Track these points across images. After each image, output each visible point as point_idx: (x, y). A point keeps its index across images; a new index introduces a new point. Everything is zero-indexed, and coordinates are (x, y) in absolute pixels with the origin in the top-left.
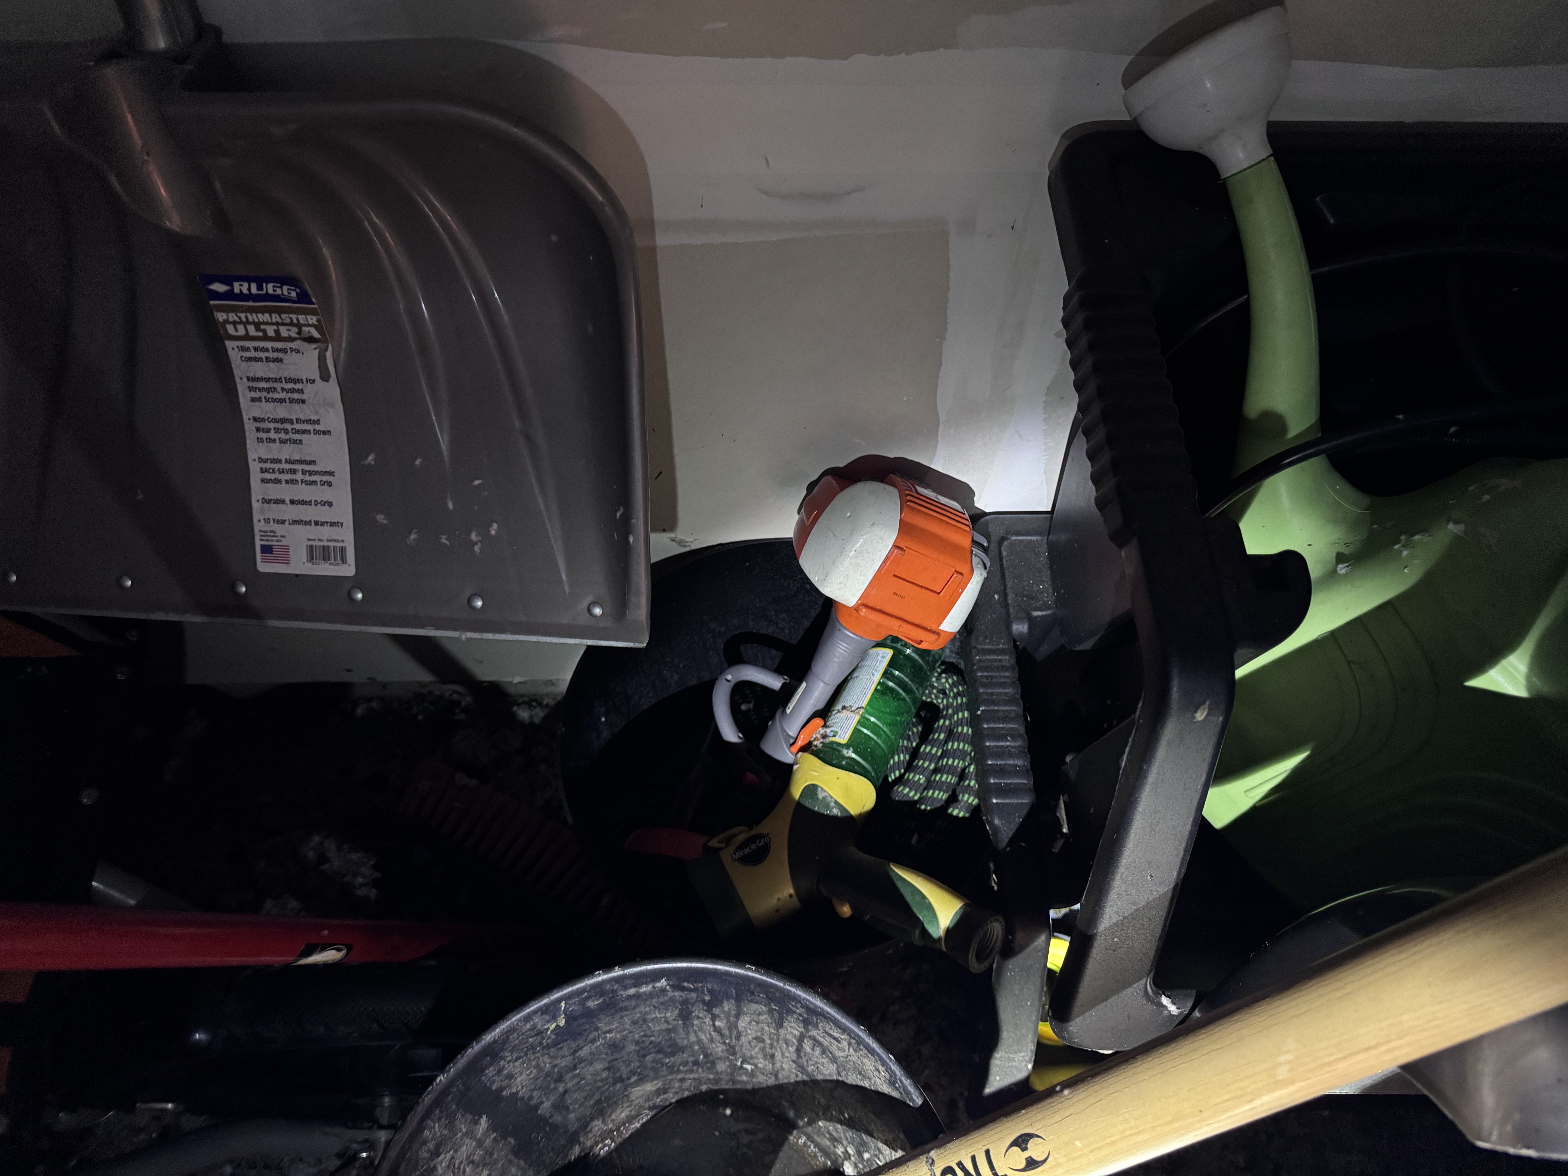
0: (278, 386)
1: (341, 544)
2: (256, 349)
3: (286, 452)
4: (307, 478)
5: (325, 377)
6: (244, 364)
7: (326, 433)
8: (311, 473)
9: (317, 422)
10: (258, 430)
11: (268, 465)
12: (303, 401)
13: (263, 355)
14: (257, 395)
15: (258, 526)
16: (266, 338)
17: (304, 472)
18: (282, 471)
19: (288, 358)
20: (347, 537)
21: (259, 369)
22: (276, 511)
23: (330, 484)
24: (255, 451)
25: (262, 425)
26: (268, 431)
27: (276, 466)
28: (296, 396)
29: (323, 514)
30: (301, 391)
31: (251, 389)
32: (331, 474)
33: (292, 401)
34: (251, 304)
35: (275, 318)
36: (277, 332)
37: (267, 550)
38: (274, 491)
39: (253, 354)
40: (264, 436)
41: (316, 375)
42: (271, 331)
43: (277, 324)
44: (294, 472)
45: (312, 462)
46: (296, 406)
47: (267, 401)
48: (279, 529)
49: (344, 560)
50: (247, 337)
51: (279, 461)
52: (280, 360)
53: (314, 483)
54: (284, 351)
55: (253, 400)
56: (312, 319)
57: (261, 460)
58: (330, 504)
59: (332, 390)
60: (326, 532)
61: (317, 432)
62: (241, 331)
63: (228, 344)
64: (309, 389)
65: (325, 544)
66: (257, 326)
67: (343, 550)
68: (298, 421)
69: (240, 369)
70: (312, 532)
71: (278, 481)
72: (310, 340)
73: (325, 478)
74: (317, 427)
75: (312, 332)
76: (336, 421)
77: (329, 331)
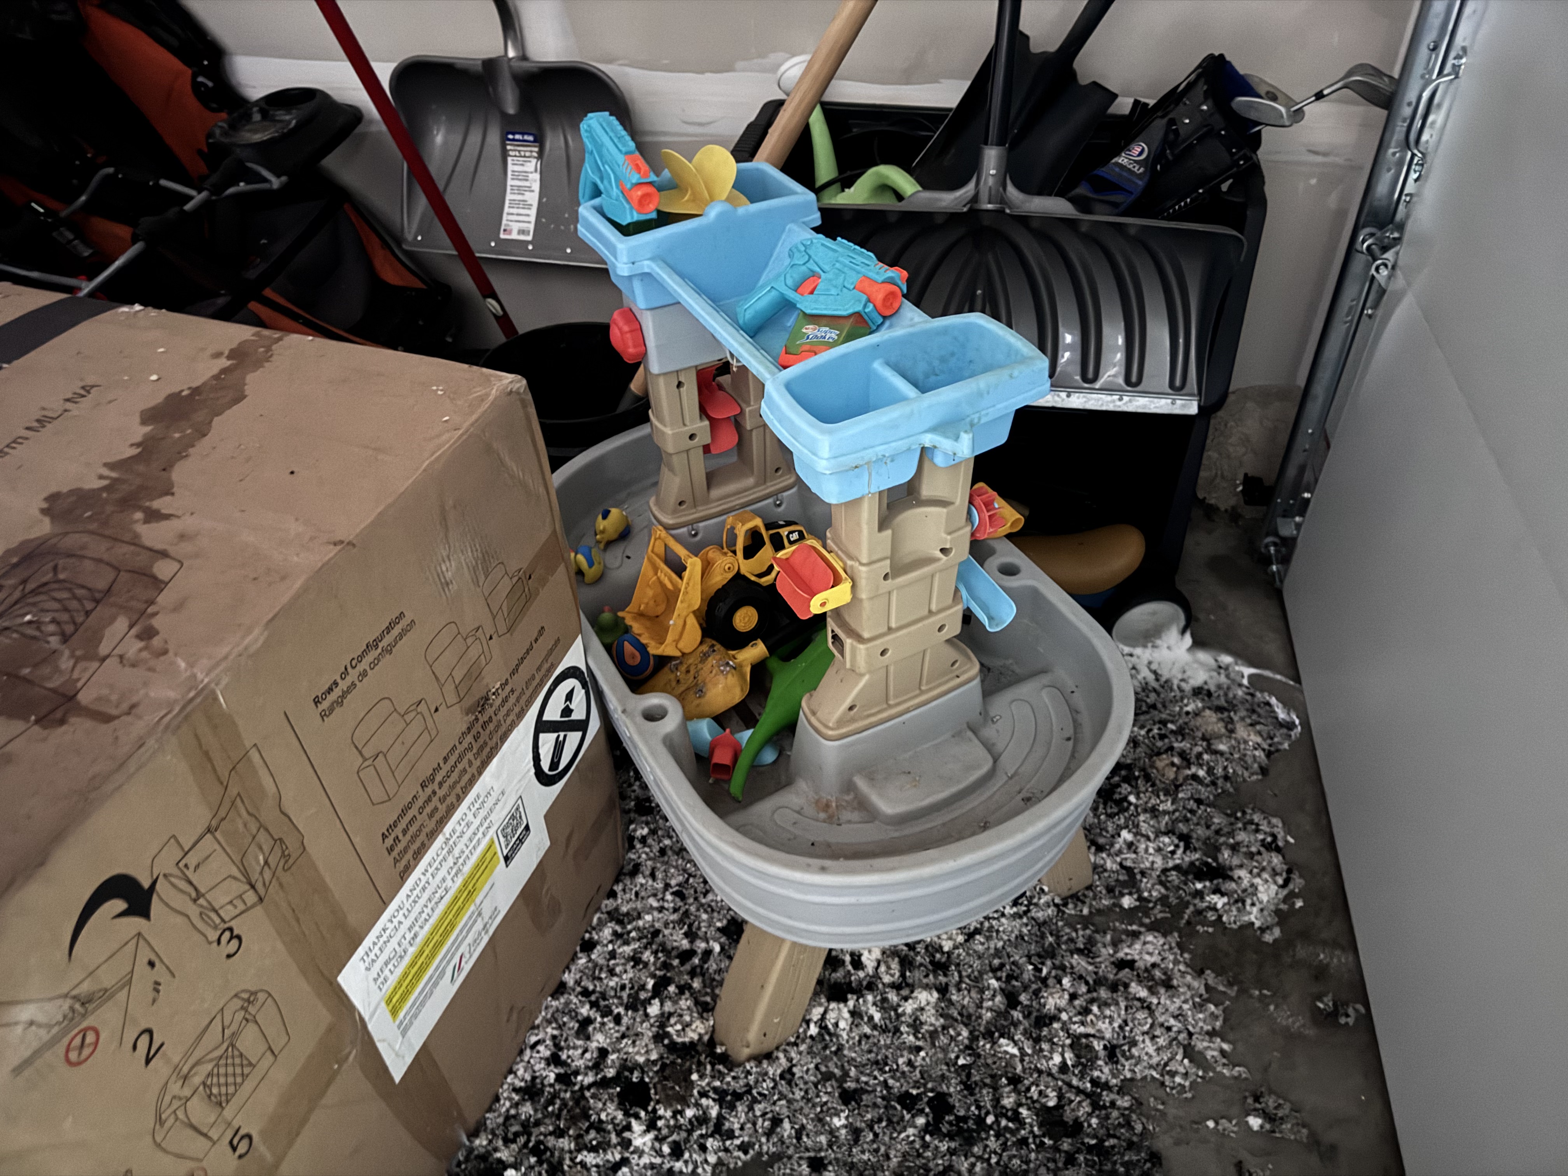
0: (521, 174)
1: (528, 229)
2: (517, 160)
3: (520, 197)
5: (536, 171)
6: (512, 166)
10: (511, 189)
11: (512, 202)
14: (513, 177)
15: (504, 222)
17: (523, 204)
18: (515, 204)
20: (531, 227)
21: (516, 168)
22: (511, 217)
24: (509, 197)
25: (513, 188)
26: (514, 190)
27: (514, 202)
29: (526, 219)
31: (512, 175)
32: (531, 205)
33: (524, 180)
34: (519, 143)
36: (525, 154)
37: (505, 230)
38: (510, 211)
39: (515, 162)
40: (512, 191)
41: (533, 169)
44: (519, 204)
46: (525, 182)
47: (516, 179)
48: (510, 224)
49: (529, 235)
50: (515, 156)
51: (515, 200)
53: (525, 208)
54: (524, 161)
55: (512, 179)
56: (536, 149)
57: (510, 200)
58: (528, 216)
59: (537, 176)
60: (525, 225)
61: (530, 191)
62: (514, 153)
63: (509, 159)
64: (531, 176)
65: (524, 229)
66: (519, 151)
67: (529, 231)
69: (510, 167)
70: (521, 224)
71: (513, 208)
74: (530, 189)
75: (535, 154)
76: (536, 187)
77: (541, 155)
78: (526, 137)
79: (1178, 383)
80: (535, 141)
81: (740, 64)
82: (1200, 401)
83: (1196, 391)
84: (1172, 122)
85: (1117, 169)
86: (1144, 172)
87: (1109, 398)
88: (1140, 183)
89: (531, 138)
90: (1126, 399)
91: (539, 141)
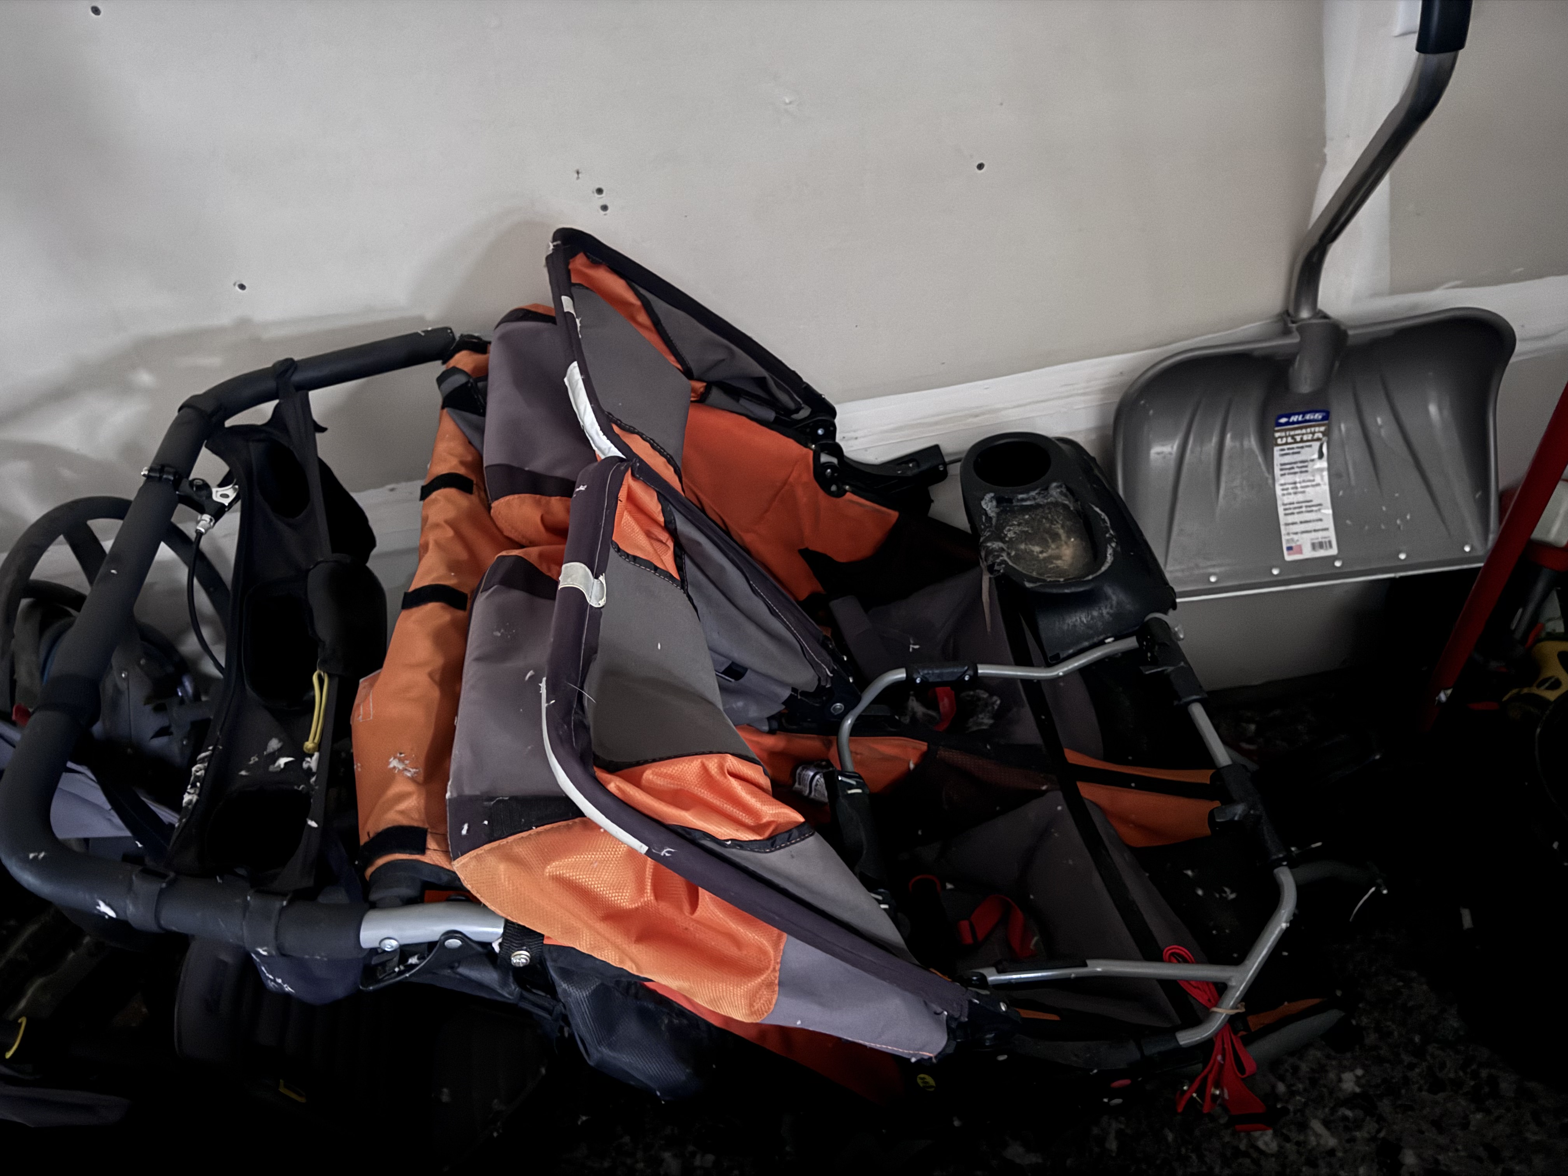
0: (1295, 466)
1: (1327, 540)
2: (1289, 449)
3: (1300, 498)
4: (1309, 509)
5: (1321, 455)
6: (1281, 458)
7: (1318, 485)
8: (1310, 506)
9: (1313, 481)
10: (1283, 490)
11: (1288, 507)
12: (1306, 471)
13: (1291, 451)
14: (1283, 472)
15: (1284, 538)
16: (1296, 442)
17: (1306, 507)
18: (1295, 508)
19: (1303, 451)
20: (1331, 535)
21: (1287, 459)
22: (1294, 528)
23: (1320, 510)
24: (1281, 500)
25: (1285, 487)
26: (1287, 489)
27: (1292, 506)
28: (1304, 469)
29: (1319, 525)
30: (1306, 467)
31: (1281, 470)
32: (1320, 505)
33: (1301, 472)
34: (1296, 426)
35: (1304, 431)
37: (1290, 549)
38: (1290, 519)
39: (1286, 452)
40: (1285, 492)
41: (1316, 456)
42: (1299, 439)
43: (1303, 434)
44: (1301, 507)
45: (1311, 501)
46: (1303, 475)
47: (1289, 474)
48: (1295, 537)
49: (1331, 546)
50: (1287, 444)
51: (1293, 503)
52: (1299, 453)
53: (1311, 511)
54: (1302, 447)
55: (1282, 475)
56: (1322, 428)
57: (1284, 504)
58: (1321, 520)
59: (1324, 464)
60: (1320, 534)
61: (1313, 486)
62: (1284, 440)
63: (1276, 449)
64: (1312, 465)
65: (1320, 540)
66: (1293, 437)
67: (1330, 542)
68: (1304, 481)
69: (1278, 459)
70: (1313, 535)
71: (1293, 514)
72: (1318, 439)
73: (1318, 508)
74: (1314, 483)
75: (1320, 435)
76: (1324, 479)
77: (1328, 433)
91: (1331, 416)
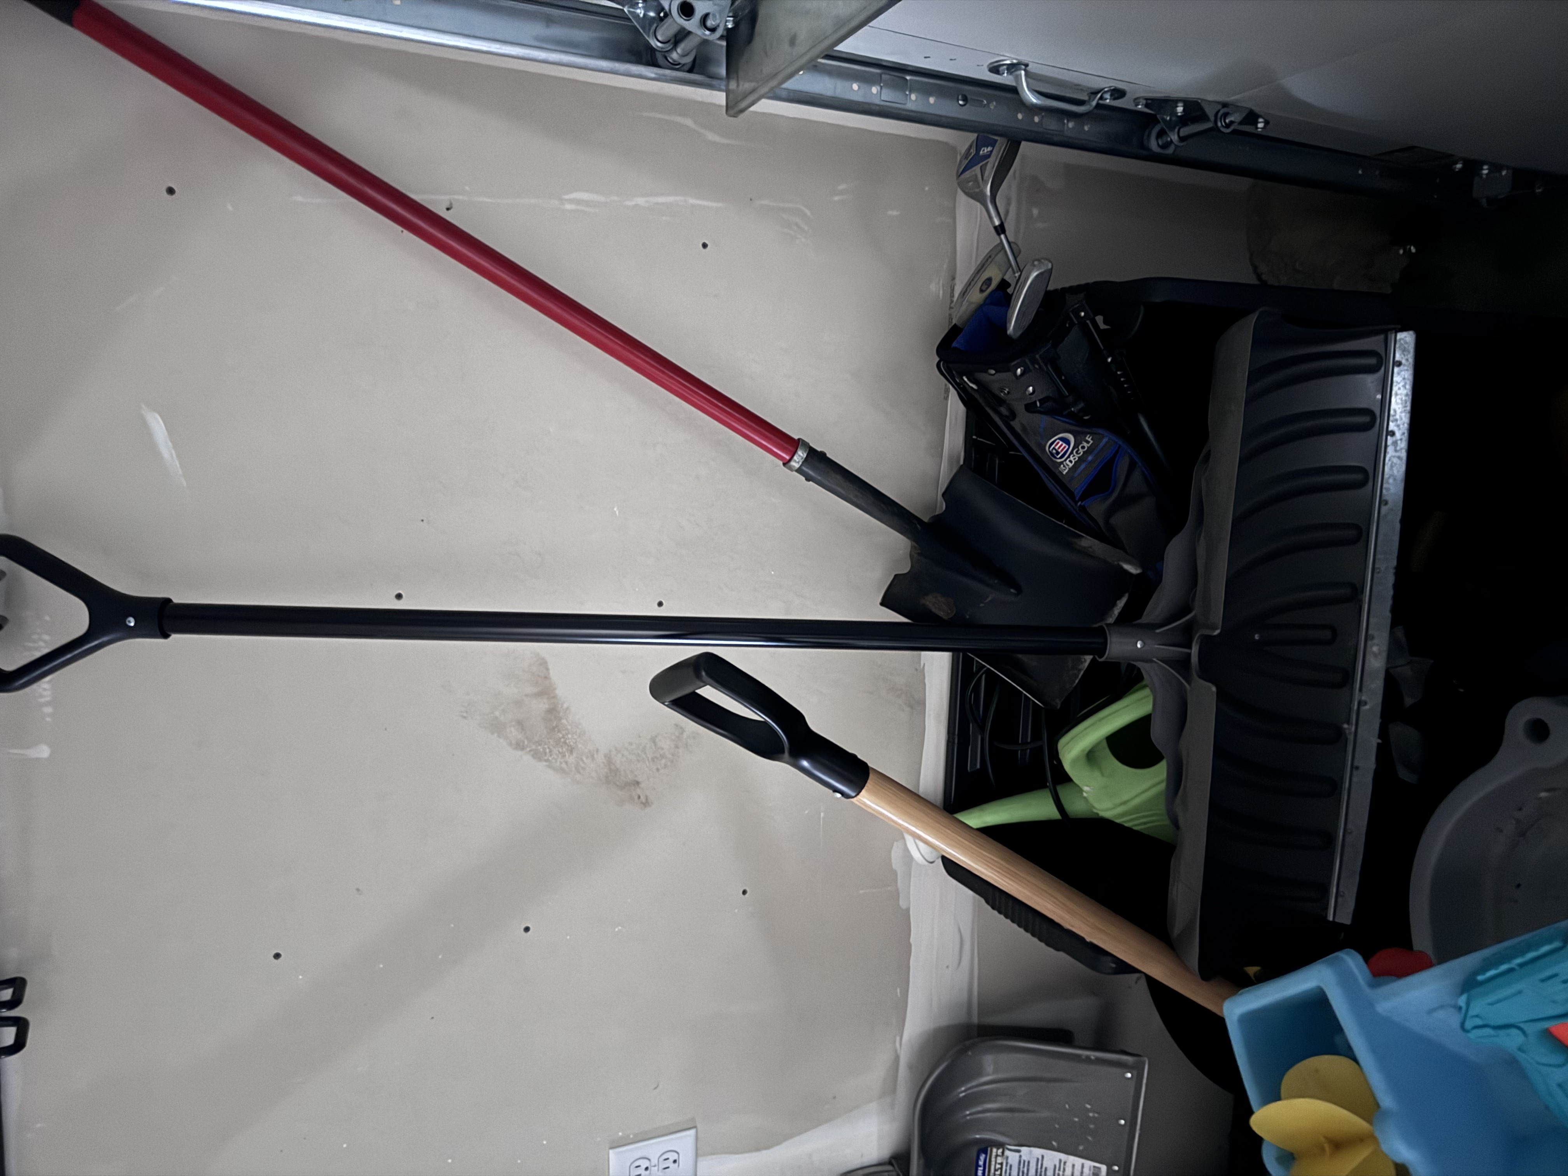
4: (1062, 1169)
5: (1019, 1151)
7: (1043, 1157)
8: (1060, 1168)
9: (1038, 1159)
12: (1029, 1162)
13: (1008, 1171)
16: (1001, 1169)
19: (1010, 1161)
20: (1089, 1164)
23: (1065, 1163)
28: (1026, 1164)
29: (1078, 1169)
30: (1024, 1161)
32: (1060, 1160)
35: (993, 1163)
36: (999, 1164)
41: (1017, 1154)
42: (998, 1166)
43: (996, 1163)
45: (1055, 1166)
49: (1099, 1168)
52: (1011, 1166)
53: (1064, 1168)
54: (1007, 1163)
56: (994, 1150)
58: (1074, 1165)
59: (1024, 1150)
61: (1042, 1160)
64: (1024, 1158)
67: (1094, 1167)
68: (1037, 1165)
72: (1003, 1153)
73: (1062, 1164)
75: (1000, 1151)
76: (1038, 1152)
77: (1000, 1145)
78: (981, 1163)
79: (1373, 361)
80: (986, 1153)
81: (903, 904)
82: (1397, 331)
83: (1382, 337)
84: (1030, 408)
85: (1083, 466)
86: (1090, 433)
87: (1390, 450)
88: (1105, 440)
89: (982, 1157)
90: (1392, 427)
91: (984, 1147)
